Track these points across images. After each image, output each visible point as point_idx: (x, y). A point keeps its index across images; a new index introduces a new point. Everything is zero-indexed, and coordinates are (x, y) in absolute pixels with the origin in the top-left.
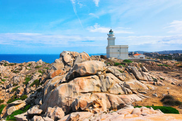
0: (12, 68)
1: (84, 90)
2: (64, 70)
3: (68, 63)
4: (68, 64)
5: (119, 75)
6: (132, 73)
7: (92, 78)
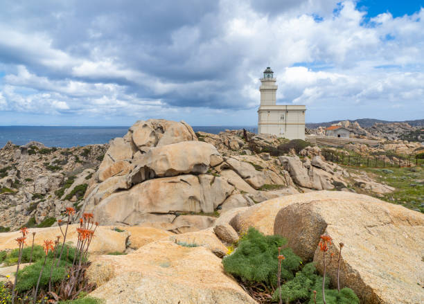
0: (46, 160)
1: (159, 207)
2: (130, 162)
3: (141, 146)
4: (142, 149)
5: (252, 176)
6: (286, 172)
7: (181, 180)
